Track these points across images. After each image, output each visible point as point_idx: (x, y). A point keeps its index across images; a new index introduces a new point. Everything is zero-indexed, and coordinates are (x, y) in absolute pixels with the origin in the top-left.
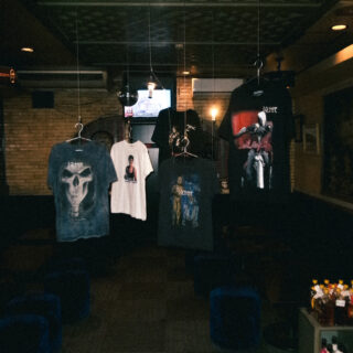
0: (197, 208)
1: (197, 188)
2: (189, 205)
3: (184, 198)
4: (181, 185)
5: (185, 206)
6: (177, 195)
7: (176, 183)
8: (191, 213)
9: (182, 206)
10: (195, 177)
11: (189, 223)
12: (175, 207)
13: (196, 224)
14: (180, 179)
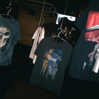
0: (56, 70)
1: (60, 58)
2: (52, 67)
3: (51, 62)
4: (51, 54)
5: (50, 67)
6: (47, 59)
7: (48, 52)
8: (52, 71)
9: (48, 66)
10: (60, 52)
11: (50, 76)
12: (44, 65)
13: (53, 78)
14: (51, 51)
